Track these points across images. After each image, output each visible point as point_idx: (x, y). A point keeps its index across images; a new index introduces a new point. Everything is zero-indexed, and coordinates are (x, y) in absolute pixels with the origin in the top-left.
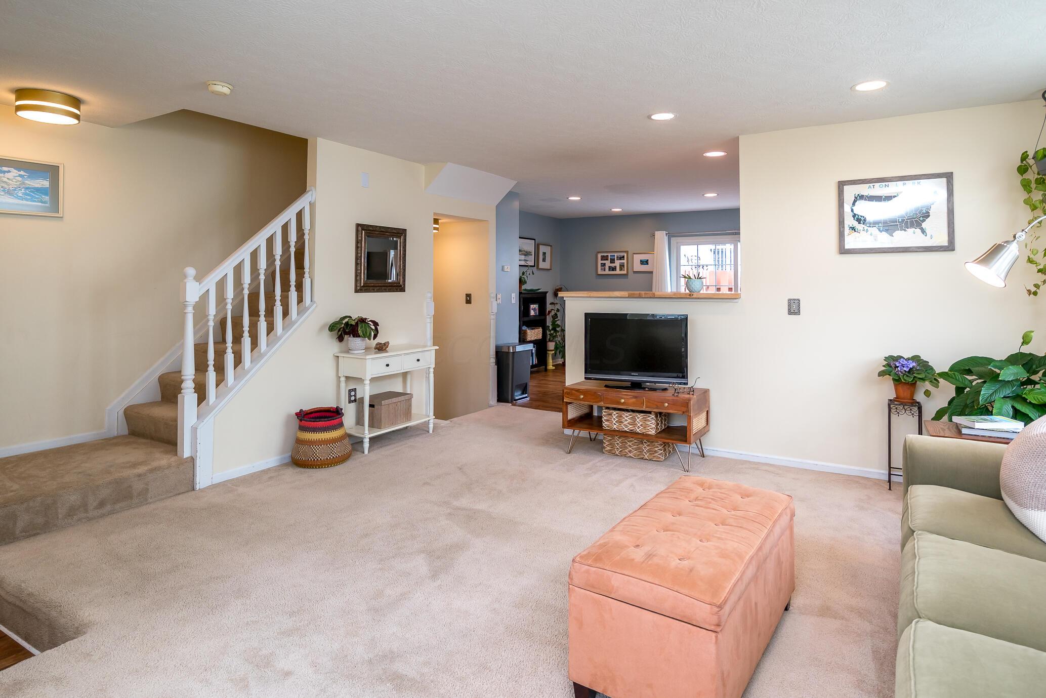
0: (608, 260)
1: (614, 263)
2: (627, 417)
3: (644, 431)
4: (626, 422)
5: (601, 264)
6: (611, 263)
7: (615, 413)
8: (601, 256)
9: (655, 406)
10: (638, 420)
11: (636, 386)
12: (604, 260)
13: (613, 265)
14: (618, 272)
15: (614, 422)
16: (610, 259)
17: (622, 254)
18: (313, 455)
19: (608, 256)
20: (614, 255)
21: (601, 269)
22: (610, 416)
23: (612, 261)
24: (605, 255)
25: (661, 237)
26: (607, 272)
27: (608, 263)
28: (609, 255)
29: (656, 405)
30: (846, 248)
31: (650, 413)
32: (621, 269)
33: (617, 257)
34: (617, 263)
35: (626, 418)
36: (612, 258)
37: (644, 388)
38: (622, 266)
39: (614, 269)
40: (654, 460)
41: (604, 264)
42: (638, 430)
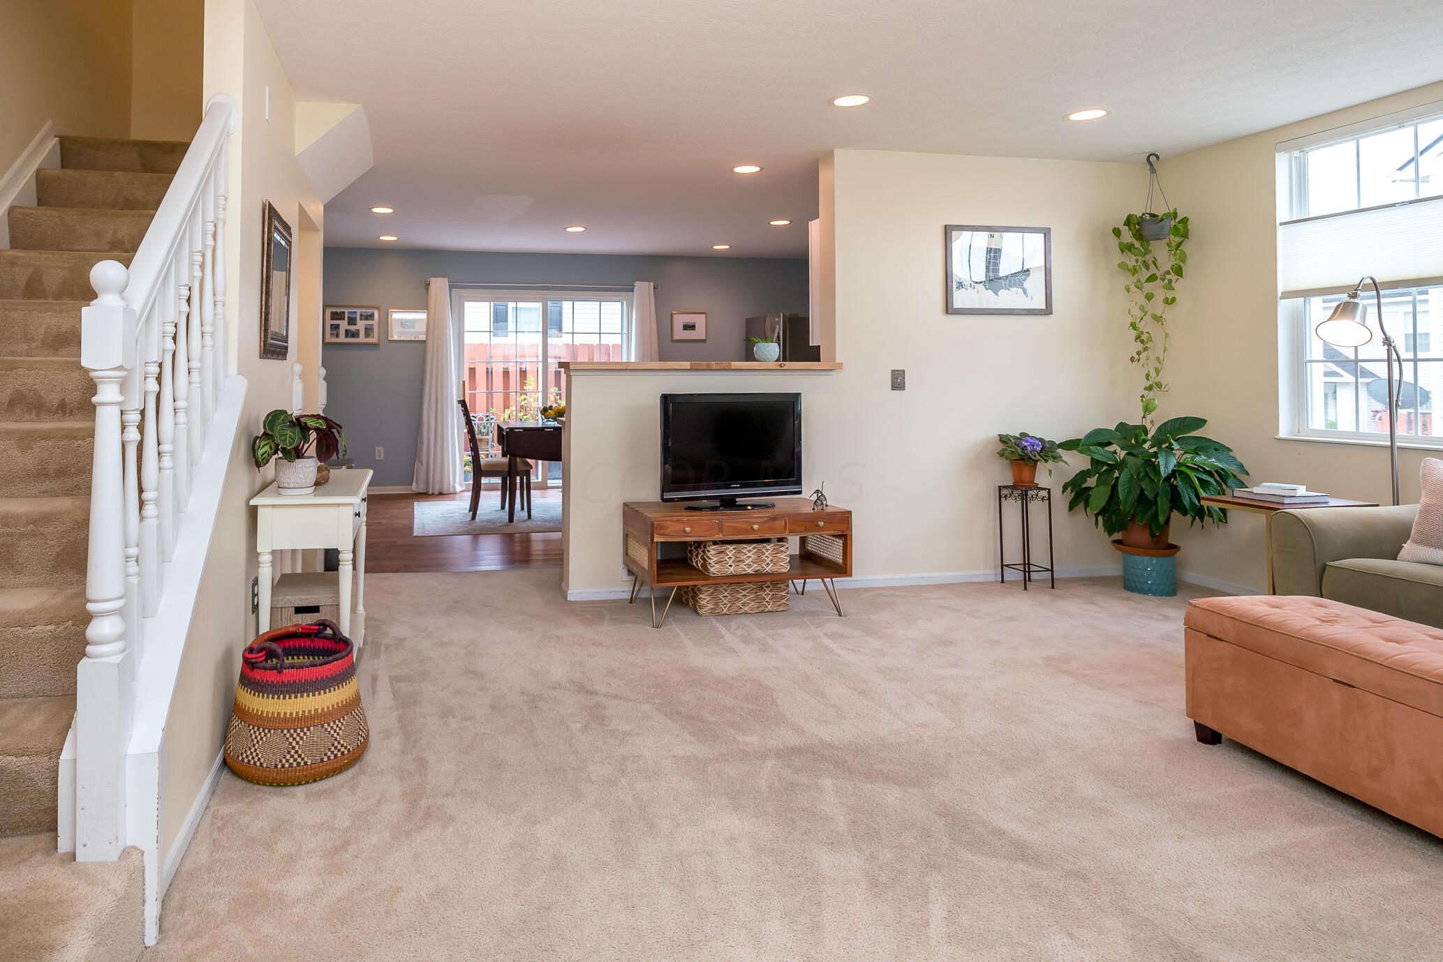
0: (344, 319)
1: (355, 324)
2: (749, 552)
3: (775, 569)
4: (747, 560)
5: (332, 325)
6: (349, 324)
7: (731, 548)
8: (332, 313)
9: (803, 529)
10: (767, 554)
11: (729, 503)
12: (337, 319)
13: (352, 328)
14: (362, 339)
15: (730, 563)
16: (349, 318)
17: (369, 311)
18: (289, 753)
19: (344, 313)
20: (356, 313)
21: (331, 334)
22: (721, 555)
23: (352, 321)
24: (339, 310)
25: (439, 285)
26: (342, 338)
27: (344, 325)
28: (346, 311)
29: (805, 527)
30: (954, 307)
31: (767, 541)
32: (367, 335)
33: (361, 315)
34: (361, 325)
35: (749, 554)
36: (350, 316)
37: (744, 507)
38: (368, 330)
39: (355, 334)
40: (780, 610)
41: (337, 327)
42: (767, 569)
